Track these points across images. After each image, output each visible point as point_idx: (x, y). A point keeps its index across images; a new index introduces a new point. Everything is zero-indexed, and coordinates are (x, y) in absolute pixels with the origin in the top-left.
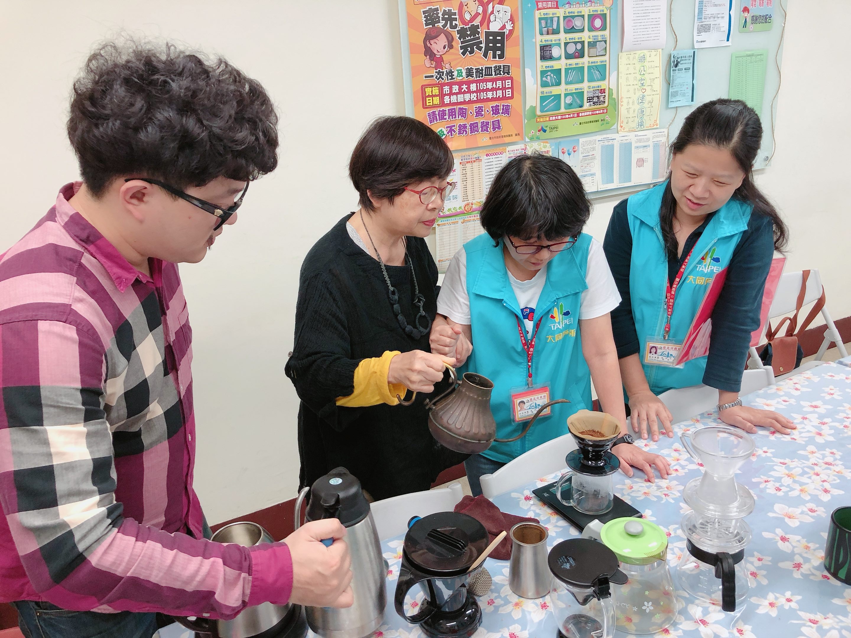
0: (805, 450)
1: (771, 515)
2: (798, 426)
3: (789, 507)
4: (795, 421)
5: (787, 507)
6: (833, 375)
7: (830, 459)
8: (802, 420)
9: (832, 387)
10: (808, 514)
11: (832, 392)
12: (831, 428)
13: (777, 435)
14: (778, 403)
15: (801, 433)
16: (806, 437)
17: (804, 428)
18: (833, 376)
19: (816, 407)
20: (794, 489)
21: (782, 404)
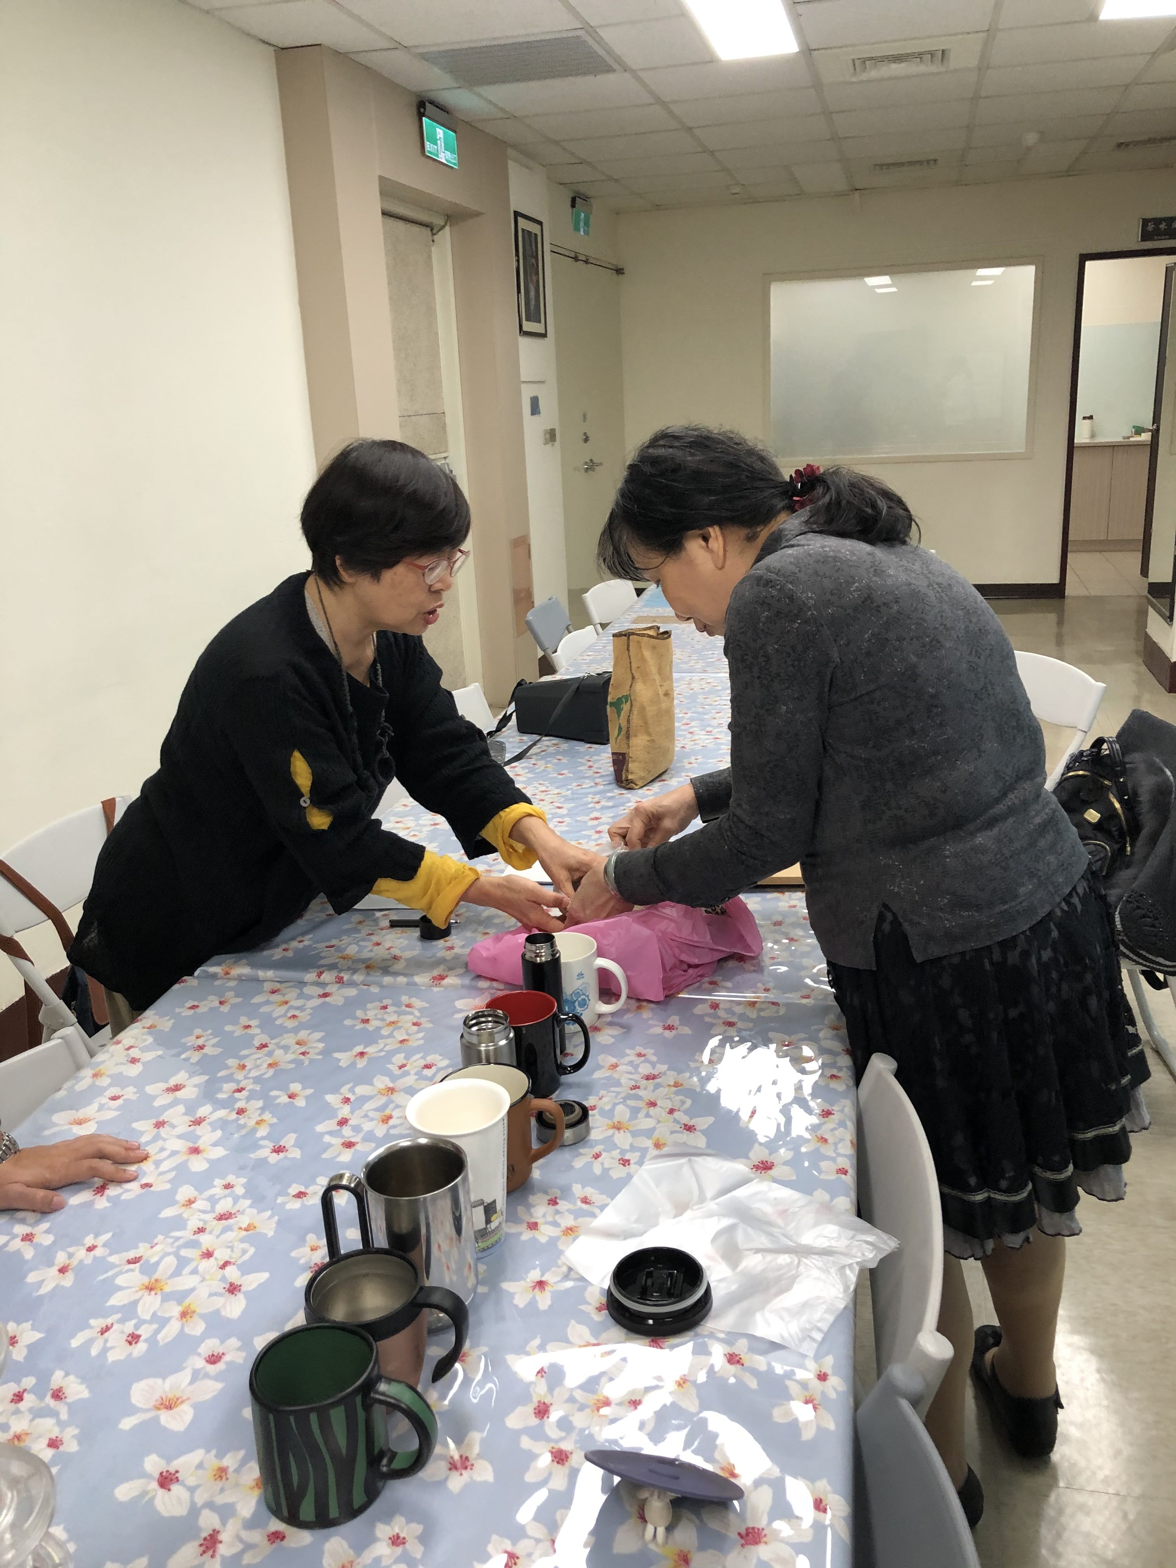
0: (173, 1203)
1: (127, 1423)
2: (151, 1149)
3: (164, 1378)
4: (143, 1140)
5: (159, 1381)
6: (196, 1003)
7: (225, 1205)
8: (156, 1130)
9: (198, 1031)
10: (207, 1376)
11: (200, 1042)
12: (214, 1127)
13: (112, 1191)
14: (101, 1108)
15: (157, 1164)
16: (170, 1171)
17: (162, 1149)
18: (197, 1007)
19: (177, 1088)
20: (168, 1320)
21: (109, 1109)
